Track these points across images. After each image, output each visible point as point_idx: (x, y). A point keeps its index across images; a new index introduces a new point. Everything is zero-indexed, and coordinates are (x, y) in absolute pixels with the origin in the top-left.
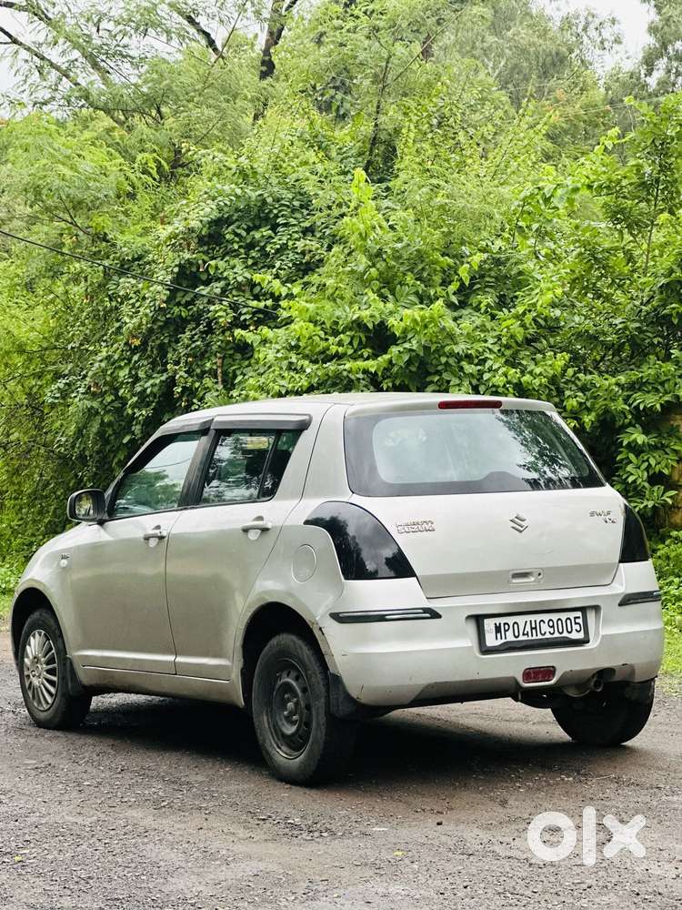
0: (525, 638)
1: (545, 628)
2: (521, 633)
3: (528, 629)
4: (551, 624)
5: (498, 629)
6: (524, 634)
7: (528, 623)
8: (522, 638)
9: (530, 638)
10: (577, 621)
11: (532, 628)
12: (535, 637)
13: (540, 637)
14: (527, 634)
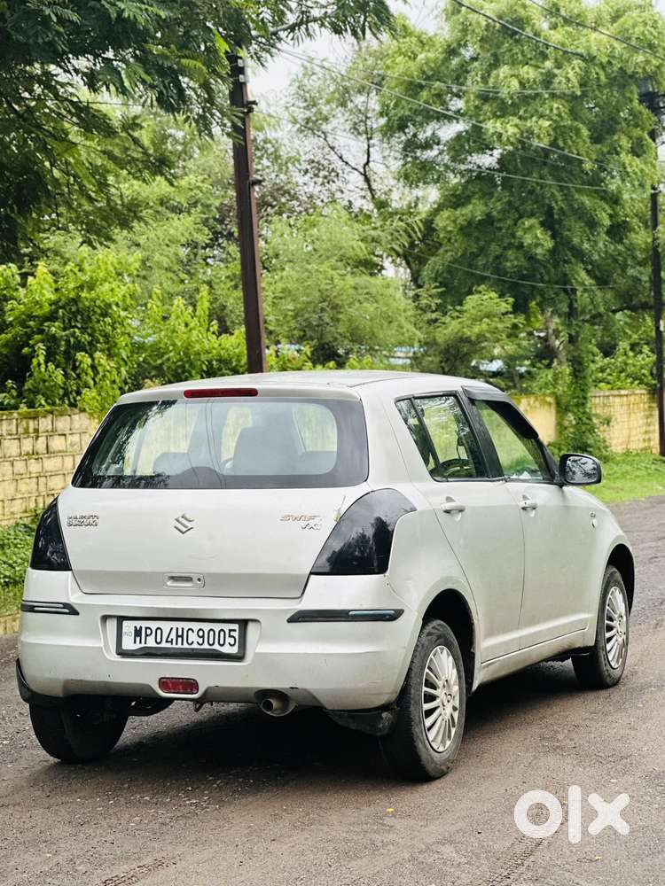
0: (169, 645)
1: (193, 637)
2: (164, 639)
3: (173, 635)
4: (201, 633)
5: (138, 633)
6: (167, 642)
7: (174, 632)
8: (164, 645)
9: (174, 646)
10: (232, 633)
11: (178, 636)
12: (179, 646)
13: (186, 646)
14: (172, 642)
